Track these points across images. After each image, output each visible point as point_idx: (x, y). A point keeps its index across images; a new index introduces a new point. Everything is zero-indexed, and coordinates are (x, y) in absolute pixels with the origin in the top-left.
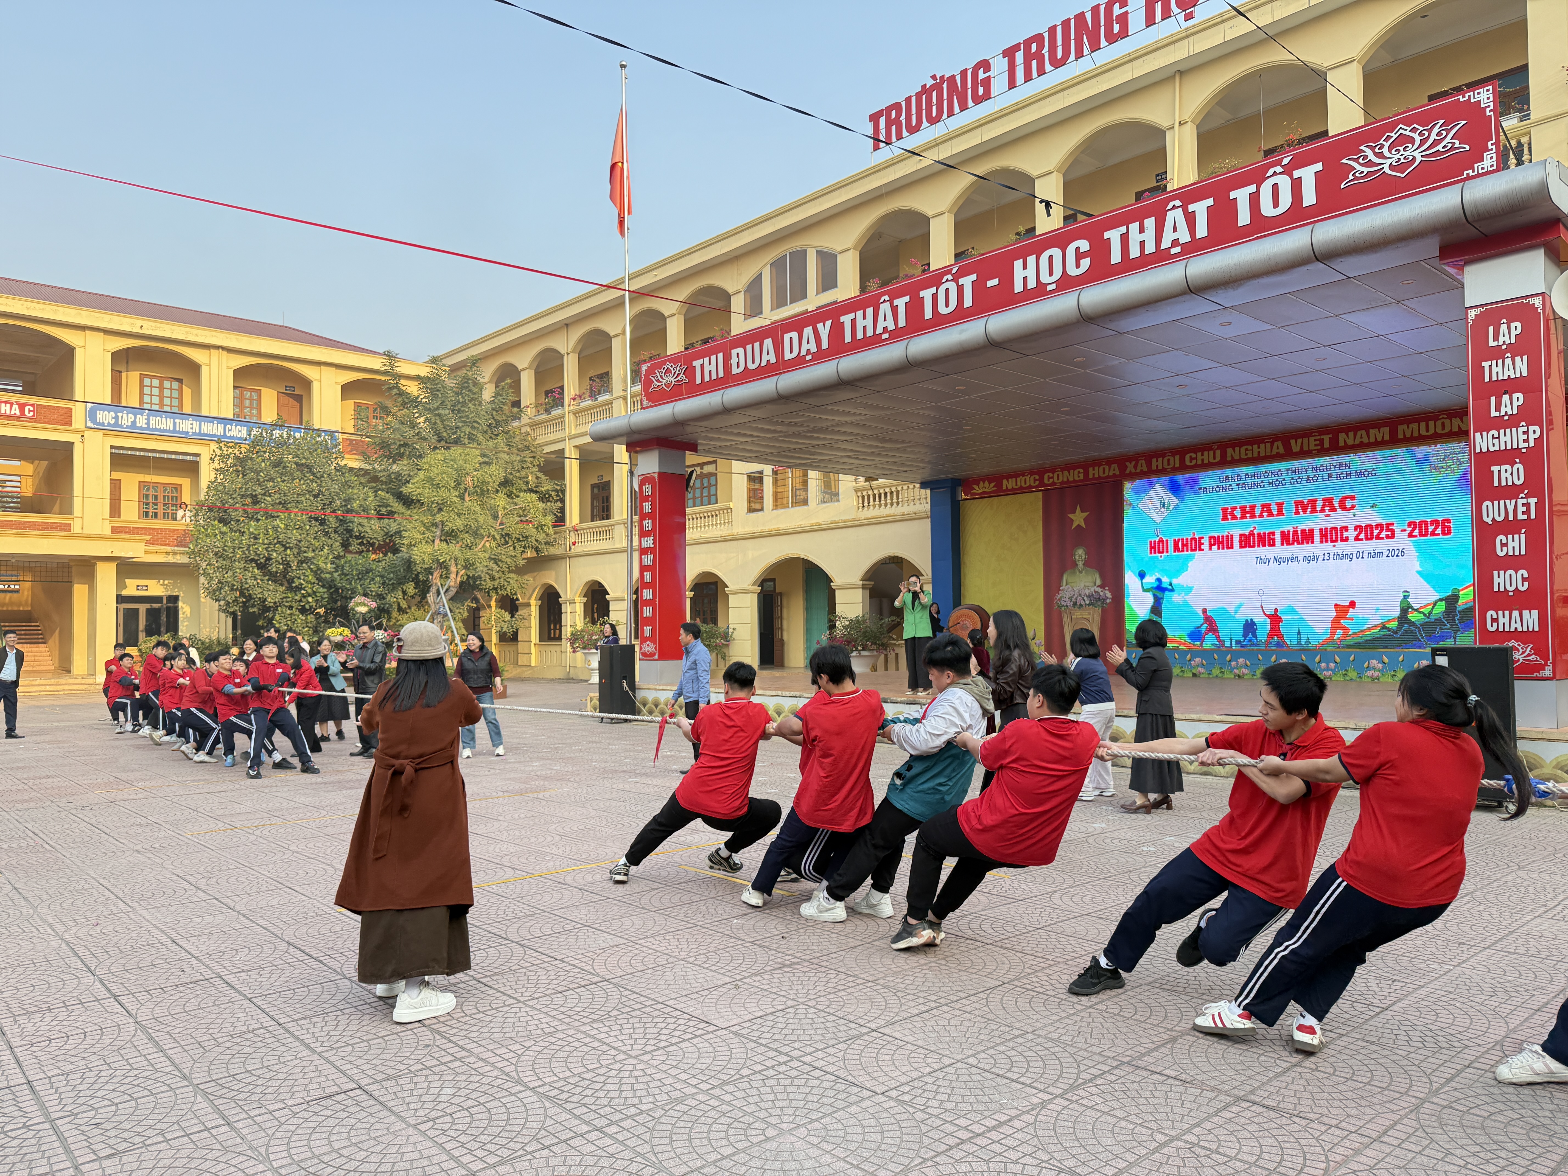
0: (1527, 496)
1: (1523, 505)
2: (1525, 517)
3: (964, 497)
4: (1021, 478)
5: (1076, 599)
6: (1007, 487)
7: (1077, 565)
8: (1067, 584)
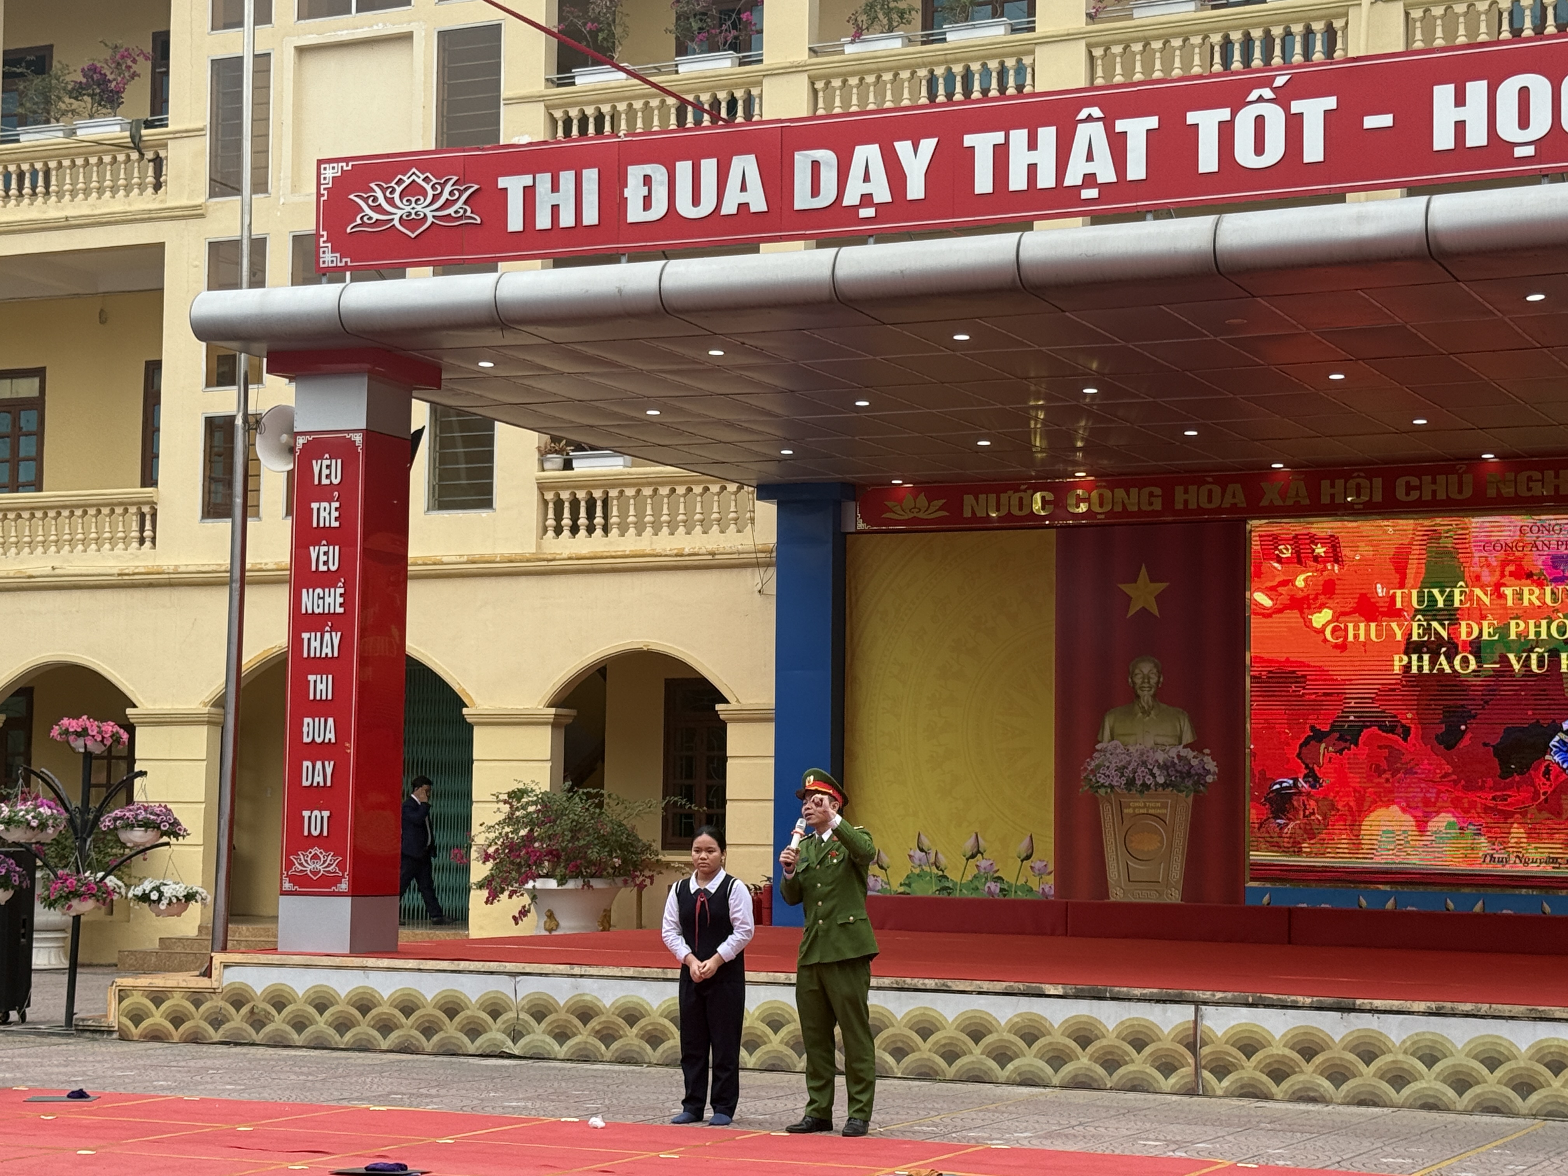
3: (861, 526)
4: (1010, 492)
5: (1135, 771)
6: (973, 512)
7: (1138, 697)
8: (1112, 739)
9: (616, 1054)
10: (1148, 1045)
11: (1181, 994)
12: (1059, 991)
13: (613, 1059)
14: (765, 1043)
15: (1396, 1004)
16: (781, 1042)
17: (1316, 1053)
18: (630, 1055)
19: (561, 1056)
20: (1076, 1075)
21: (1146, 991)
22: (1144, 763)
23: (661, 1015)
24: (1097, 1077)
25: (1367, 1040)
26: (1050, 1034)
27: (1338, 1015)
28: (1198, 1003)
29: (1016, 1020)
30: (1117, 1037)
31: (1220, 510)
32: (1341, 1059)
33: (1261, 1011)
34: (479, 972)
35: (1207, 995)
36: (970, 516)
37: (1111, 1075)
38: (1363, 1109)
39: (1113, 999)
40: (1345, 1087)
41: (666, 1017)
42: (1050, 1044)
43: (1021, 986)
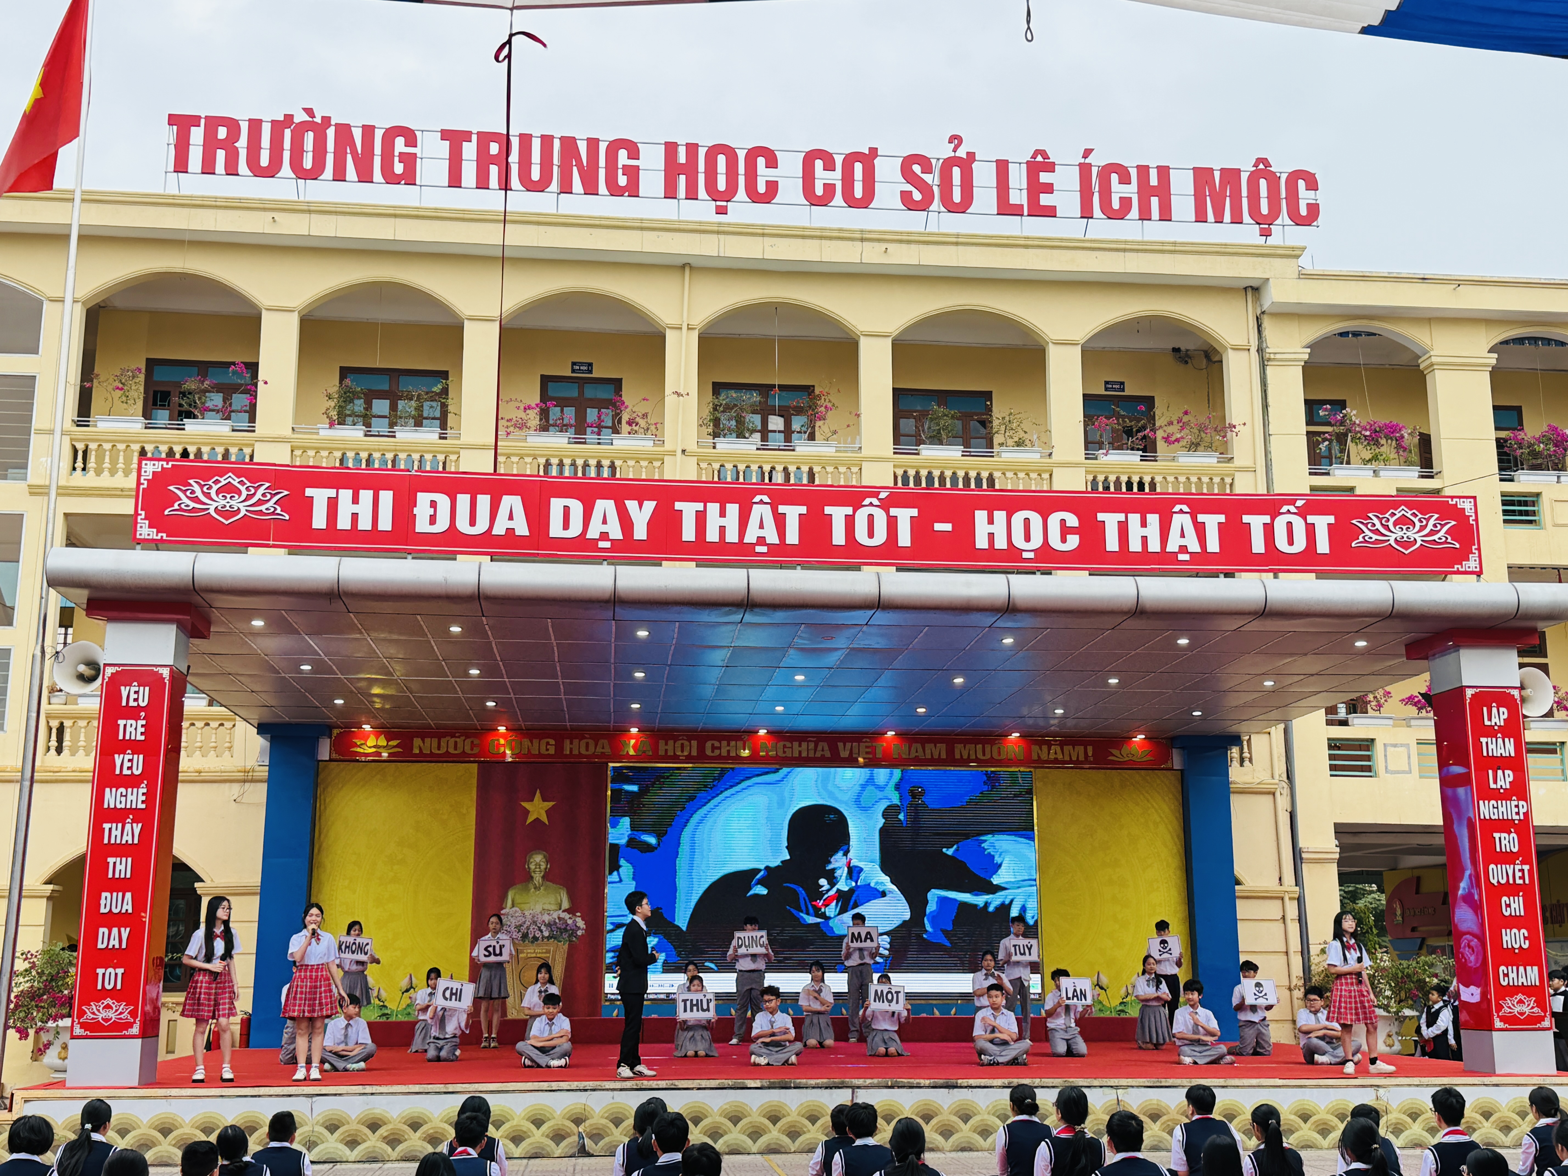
0: (1522, 863)
1: (1519, 870)
2: (1521, 882)
3: (326, 756)
4: (448, 738)
5: (528, 928)
6: (420, 749)
7: (532, 877)
8: (513, 906)
9: (401, 1154)
10: (819, 1119)
11: (843, 1082)
12: (758, 1084)
13: (399, 1158)
14: (529, 1137)
15: (983, 1082)
16: (542, 1135)
17: (933, 1117)
18: (414, 1154)
19: (351, 1159)
20: (769, 1144)
21: (819, 1081)
22: (535, 923)
23: (441, 1121)
24: (784, 1144)
25: (965, 1107)
26: (750, 1115)
27: (946, 1090)
28: (854, 1088)
29: (725, 1107)
30: (798, 1115)
31: (594, 756)
32: (949, 1120)
33: (896, 1090)
34: (277, 1096)
35: (859, 1082)
36: (418, 752)
37: (794, 1142)
38: (966, 1154)
39: (795, 1088)
40: (951, 1140)
41: (445, 1122)
42: (751, 1123)
43: (730, 1082)
